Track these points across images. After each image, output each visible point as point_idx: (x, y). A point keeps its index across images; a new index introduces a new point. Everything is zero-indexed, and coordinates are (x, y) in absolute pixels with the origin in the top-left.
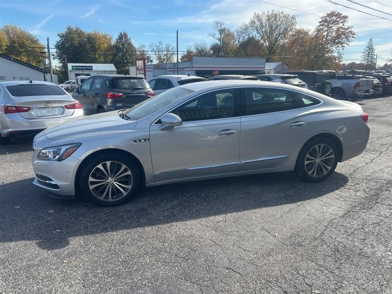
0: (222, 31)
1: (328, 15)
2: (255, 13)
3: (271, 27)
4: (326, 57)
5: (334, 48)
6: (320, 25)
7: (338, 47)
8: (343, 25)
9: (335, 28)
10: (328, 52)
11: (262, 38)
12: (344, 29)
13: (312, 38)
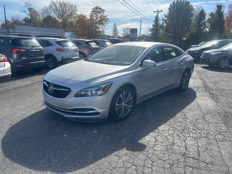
0: (30, 10)
1: (95, 8)
2: (52, 1)
3: (63, 10)
4: (96, 31)
5: (100, 26)
6: (92, 13)
7: (102, 26)
8: (103, 14)
9: (99, 15)
10: (97, 28)
11: (58, 17)
12: (104, 16)
13: (88, 20)
